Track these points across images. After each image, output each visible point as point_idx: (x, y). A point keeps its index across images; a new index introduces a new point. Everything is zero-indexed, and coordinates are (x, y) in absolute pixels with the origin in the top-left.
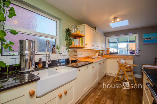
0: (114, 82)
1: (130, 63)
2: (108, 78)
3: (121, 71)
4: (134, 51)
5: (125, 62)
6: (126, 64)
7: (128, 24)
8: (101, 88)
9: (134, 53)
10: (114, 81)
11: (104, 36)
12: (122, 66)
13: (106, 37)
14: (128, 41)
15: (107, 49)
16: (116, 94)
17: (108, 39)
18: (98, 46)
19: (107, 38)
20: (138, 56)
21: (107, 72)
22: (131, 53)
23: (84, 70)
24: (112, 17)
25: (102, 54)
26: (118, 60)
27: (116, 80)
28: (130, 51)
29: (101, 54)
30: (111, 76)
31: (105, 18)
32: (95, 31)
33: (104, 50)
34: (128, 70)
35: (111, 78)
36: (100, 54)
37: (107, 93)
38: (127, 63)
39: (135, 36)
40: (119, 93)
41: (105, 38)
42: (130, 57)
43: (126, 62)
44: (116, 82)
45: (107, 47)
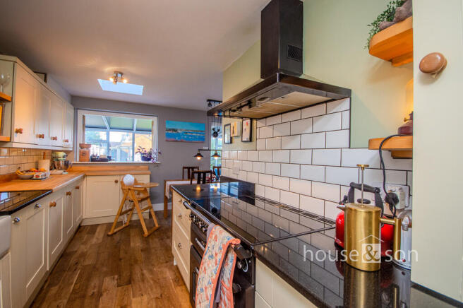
0: (108, 235)
1: (145, 180)
2: (88, 233)
3: (127, 202)
4: (150, 154)
5: (135, 180)
6: (138, 184)
7: (141, 94)
8: (77, 263)
9: (149, 160)
10: (110, 233)
11: (72, 104)
12: (129, 189)
13: (76, 109)
14: (135, 129)
15: (82, 148)
16: (121, 257)
17: (84, 117)
18: (55, 139)
19: (80, 113)
20: (157, 165)
21: (84, 217)
22: (144, 158)
23: (28, 219)
24: (109, 69)
25: (67, 164)
26: (117, 178)
27: (115, 228)
28: (144, 154)
29: (62, 163)
30: (98, 225)
31: (91, 63)
32: (44, 83)
33: (71, 149)
34: (142, 196)
35: (98, 230)
36: (59, 165)
37: (97, 266)
38: (139, 182)
39: (151, 120)
40: (126, 253)
41: (73, 111)
42: (141, 167)
43: (137, 179)
44: (116, 233)
45: (80, 141)
